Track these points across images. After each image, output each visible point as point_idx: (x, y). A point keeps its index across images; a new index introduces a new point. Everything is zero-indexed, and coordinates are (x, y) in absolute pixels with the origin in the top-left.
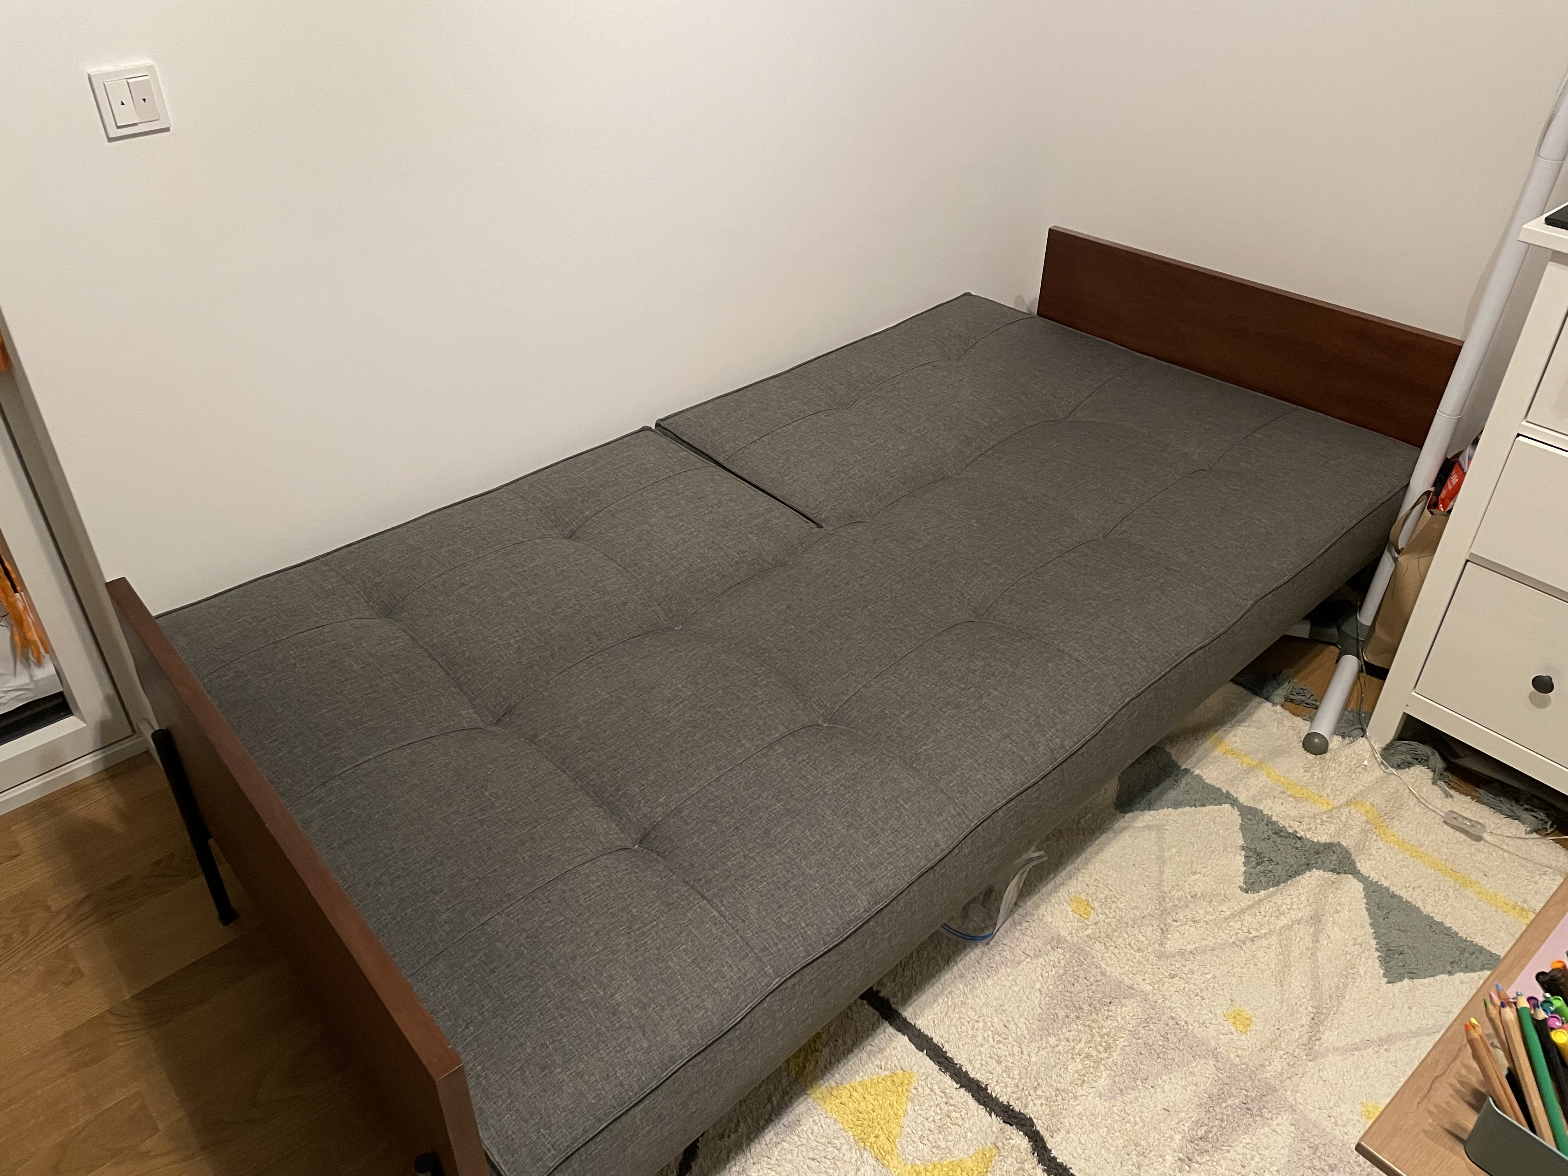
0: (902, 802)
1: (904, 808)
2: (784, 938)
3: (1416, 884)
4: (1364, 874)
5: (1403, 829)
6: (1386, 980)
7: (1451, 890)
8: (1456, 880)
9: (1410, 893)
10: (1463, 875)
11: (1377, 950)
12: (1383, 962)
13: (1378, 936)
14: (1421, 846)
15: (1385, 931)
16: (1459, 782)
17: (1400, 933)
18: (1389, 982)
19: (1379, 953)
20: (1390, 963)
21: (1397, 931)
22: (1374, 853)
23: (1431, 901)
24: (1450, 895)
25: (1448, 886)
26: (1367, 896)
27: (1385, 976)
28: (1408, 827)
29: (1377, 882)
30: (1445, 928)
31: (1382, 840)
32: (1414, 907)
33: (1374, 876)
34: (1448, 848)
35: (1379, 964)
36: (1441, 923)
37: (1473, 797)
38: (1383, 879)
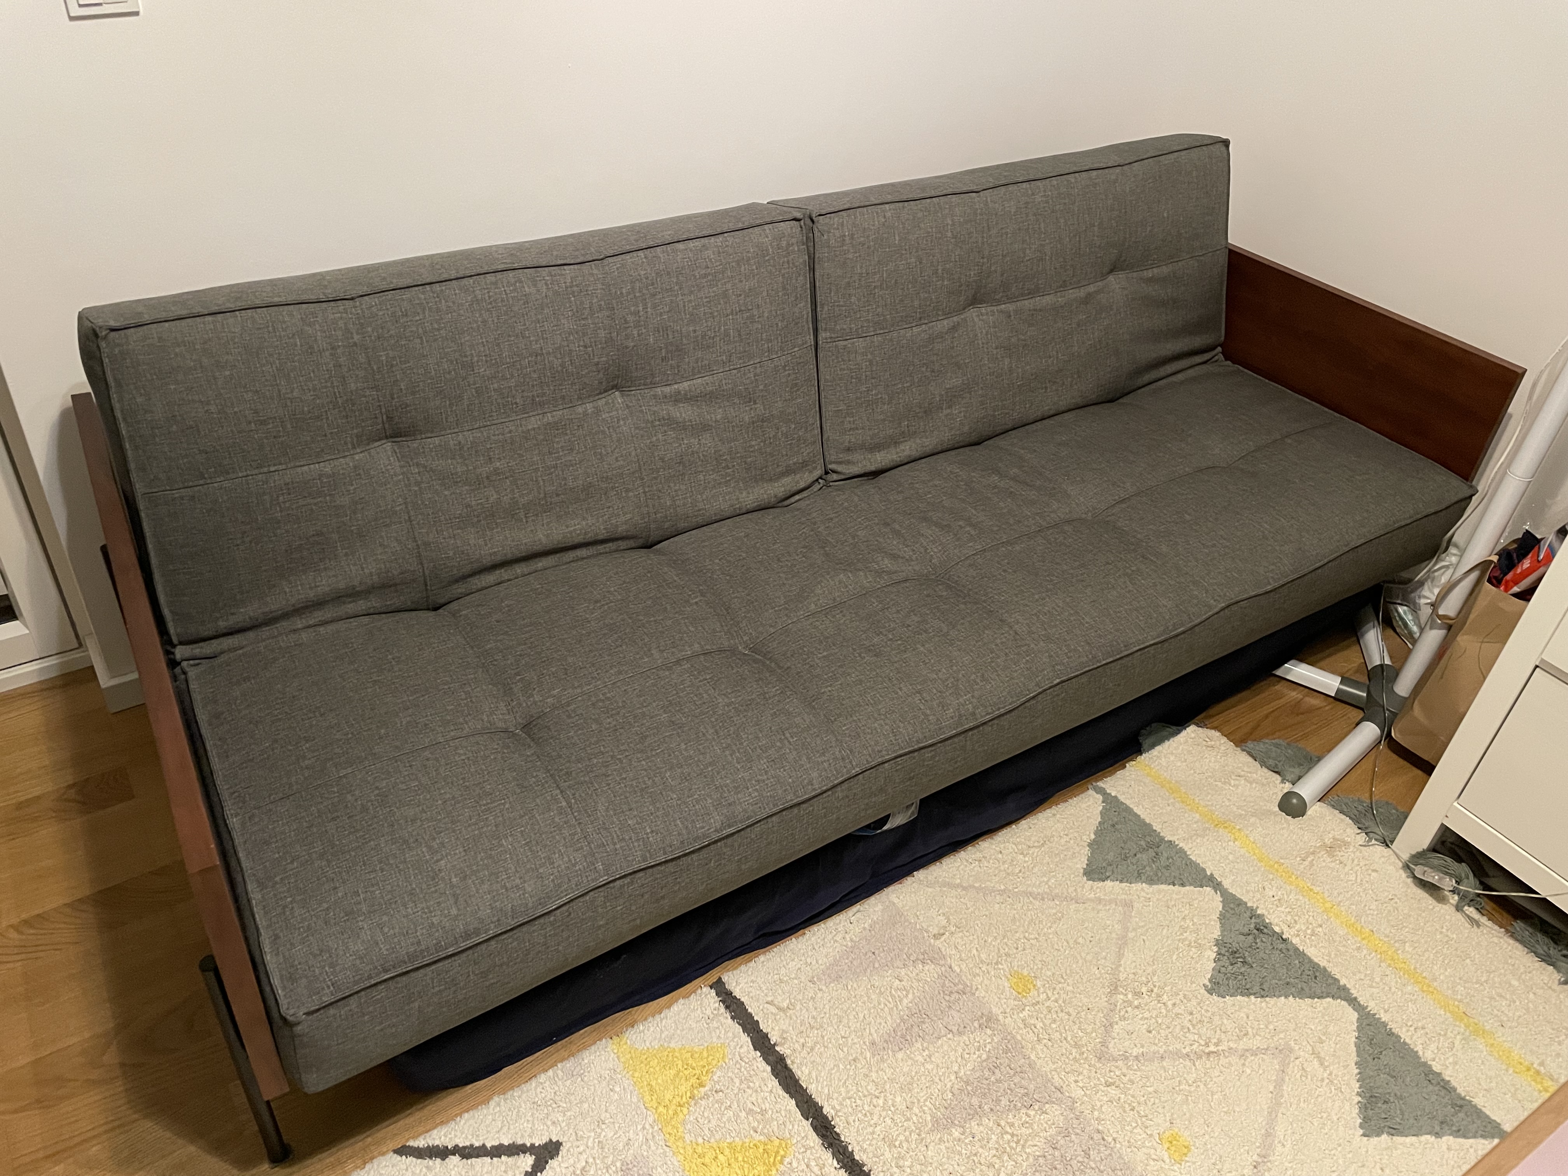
0: (788, 735)
1: (789, 742)
2: (623, 839)
3: (1420, 1024)
4: (1362, 1003)
5: (1417, 957)
6: (1361, 1132)
7: (1458, 1037)
8: (1467, 1026)
9: (1410, 1033)
10: (1476, 1021)
11: (1358, 1094)
12: (1363, 1110)
13: (1362, 1078)
14: (1435, 980)
15: (1371, 1073)
16: (1494, 909)
17: (1389, 1078)
18: (1364, 1135)
19: (1360, 1099)
20: (1370, 1113)
21: (1385, 1076)
22: (1378, 979)
23: (1433, 1047)
24: (1457, 1043)
25: (1456, 1032)
26: (1360, 1029)
27: (1361, 1126)
28: (1423, 956)
29: (1375, 1014)
30: (1443, 1080)
31: (1389, 966)
32: (1412, 1050)
33: (1372, 1006)
34: (1465, 988)
35: (1357, 1111)
36: (1439, 1074)
37: (1507, 931)
38: (1382, 1011)
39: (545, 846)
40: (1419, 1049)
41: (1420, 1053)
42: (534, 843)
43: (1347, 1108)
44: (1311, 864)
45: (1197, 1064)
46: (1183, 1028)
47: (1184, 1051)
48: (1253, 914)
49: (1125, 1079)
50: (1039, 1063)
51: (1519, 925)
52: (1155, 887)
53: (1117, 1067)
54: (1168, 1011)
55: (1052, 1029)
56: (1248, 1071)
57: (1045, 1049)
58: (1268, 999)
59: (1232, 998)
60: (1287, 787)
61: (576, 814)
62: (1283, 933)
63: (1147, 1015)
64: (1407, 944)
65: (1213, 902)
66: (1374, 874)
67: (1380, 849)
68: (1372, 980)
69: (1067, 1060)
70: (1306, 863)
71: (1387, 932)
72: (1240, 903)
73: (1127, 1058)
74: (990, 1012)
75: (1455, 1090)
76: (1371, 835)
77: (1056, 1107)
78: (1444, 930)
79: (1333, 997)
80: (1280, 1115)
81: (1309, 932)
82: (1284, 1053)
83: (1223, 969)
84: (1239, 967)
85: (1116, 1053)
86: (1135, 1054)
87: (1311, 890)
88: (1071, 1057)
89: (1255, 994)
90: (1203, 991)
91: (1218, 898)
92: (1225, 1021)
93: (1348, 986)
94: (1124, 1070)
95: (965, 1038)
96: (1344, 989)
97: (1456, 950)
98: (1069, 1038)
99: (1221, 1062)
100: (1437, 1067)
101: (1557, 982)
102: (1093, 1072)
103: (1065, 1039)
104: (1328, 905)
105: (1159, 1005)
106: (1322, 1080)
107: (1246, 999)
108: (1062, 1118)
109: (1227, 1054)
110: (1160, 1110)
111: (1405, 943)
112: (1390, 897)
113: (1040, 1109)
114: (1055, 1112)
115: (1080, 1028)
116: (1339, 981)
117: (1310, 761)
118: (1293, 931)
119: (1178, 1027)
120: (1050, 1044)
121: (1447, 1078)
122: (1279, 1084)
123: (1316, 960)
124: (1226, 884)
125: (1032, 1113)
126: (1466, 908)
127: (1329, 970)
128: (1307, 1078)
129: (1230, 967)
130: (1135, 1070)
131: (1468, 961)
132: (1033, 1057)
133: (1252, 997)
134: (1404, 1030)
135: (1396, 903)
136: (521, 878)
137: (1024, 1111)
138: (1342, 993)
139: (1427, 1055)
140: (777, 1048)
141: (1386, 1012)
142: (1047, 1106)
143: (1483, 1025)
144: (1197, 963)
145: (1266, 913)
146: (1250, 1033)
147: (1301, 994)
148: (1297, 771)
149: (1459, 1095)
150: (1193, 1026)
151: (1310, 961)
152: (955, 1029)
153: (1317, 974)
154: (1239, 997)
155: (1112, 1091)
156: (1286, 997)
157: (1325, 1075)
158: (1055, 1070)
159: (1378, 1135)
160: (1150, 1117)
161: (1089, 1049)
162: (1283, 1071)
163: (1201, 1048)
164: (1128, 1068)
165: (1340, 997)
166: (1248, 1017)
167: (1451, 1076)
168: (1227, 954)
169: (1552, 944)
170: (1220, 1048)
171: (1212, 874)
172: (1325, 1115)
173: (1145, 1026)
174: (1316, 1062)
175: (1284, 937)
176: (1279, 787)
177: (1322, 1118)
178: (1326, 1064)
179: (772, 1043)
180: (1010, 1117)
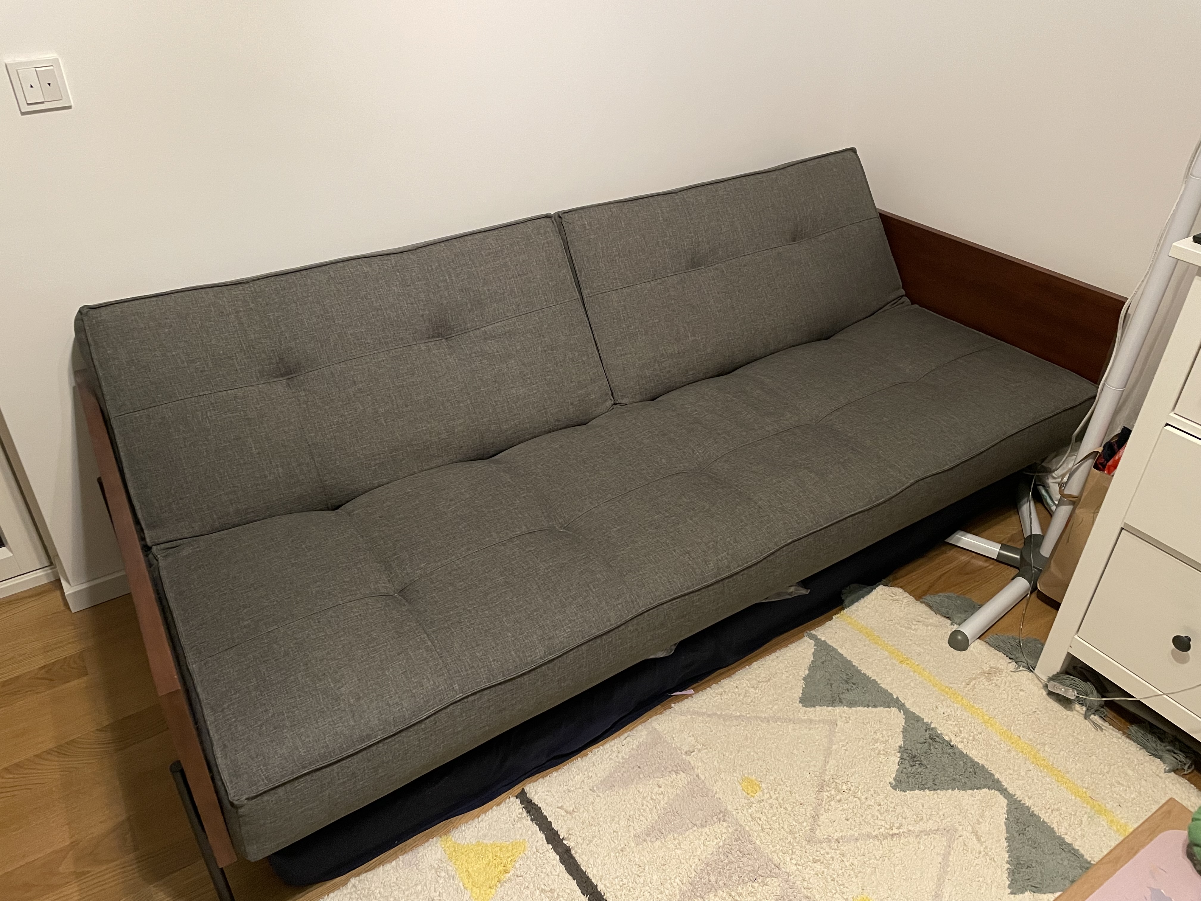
0: (592, 587)
2: (473, 667)
3: (1056, 807)
4: (1011, 792)
5: (1054, 755)
6: (1009, 891)
7: (1085, 816)
8: (1093, 807)
9: (1047, 814)
10: (1100, 803)
11: (1008, 862)
12: (1011, 874)
13: (1011, 850)
14: (1068, 772)
15: (1018, 846)
16: (1114, 717)
17: (1031, 848)
18: (1011, 893)
19: (1009, 866)
20: (1017, 876)
21: (1028, 847)
22: (1023, 774)
23: (1066, 824)
24: (1084, 819)
25: (1083, 812)
26: (1008, 812)
27: (1009, 887)
28: (1059, 754)
29: (1021, 801)
30: (1073, 849)
31: (1033, 763)
32: (1050, 827)
33: (1019, 795)
34: (1091, 777)
35: (1007, 875)
36: (1070, 845)
37: (1124, 733)
38: (1026, 798)
39: (416, 674)
40: (1055, 826)
41: (1056, 829)
42: (408, 672)
43: (999, 874)
44: (974, 687)
45: (883, 843)
46: (873, 816)
47: (874, 834)
48: (928, 728)
49: (828, 857)
50: (762, 846)
51: (1133, 729)
52: (854, 709)
53: (822, 848)
54: (862, 804)
55: (773, 821)
56: (922, 848)
57: (767, 836)
58: (939, 791)
59: (911, 792)
60: (955, 627)
61: (438, 650)
62: (951, 741)
63: (846, 807)
64: (1047, 746)
65: (897, 719)
66: (1021, 693)
67: (1027, 673)
68: (1019, 774)
69: (784, 844)
70: (970, 686)
71: (1031, 737)
72: (918, 719)
73: (830, 841)
74: (726, 809)
75: (1082, 856)
76: (1020, 663)
77: (775, 880)
78: (1075, 734)
79: (989, 788)
80: (947, 880)
81: (971, 738)
82: (950, 833)
83: (905, 770)
84: (917, 768)
85: (821, 838)
86: (836, 838)
87: (973, 707)
88: (787, 841)
89: (928, 788)
90: (889, 787)
91: (902, 715)
92: (906, 810)
93: (1000, 779)
94: (827, 850)
95: (707, 829)
96: (998, 781)
97: (1085, 749)
98: (786, 827)
99: (902, 841)
100: (1068, 839)
101: (1163, 771)
102: (804, 851)
103: (783, 828)
104: (986, 717)
105: (855, 799)
106: (980, 853)
107: (922, 792)
108: (779, 888)
109: (906, 835)
110: (854, 879)
111: (1045, 745)
112: (1034, 710)
113: (762, 882)
114: (774, 885)
115: (794, 819)
116: (994, 776)
117: (973, 608)
118: (958, 739)
119: (870, 816)
120: (771, 832)
121: (1077, 848)
122: (946, 857)
123: (976, 760)
124: (908, 705)
125: (756, 885)
126: (1092, 716)
127: (986, 767)
128: (967, 851)
129: (910, 768)
130: (835, 849)
131: (1094, 757)
132: (758, 843)
133: (927, 790)
134: (1043, 812)
135: (1038, 714)
136: (399, 697)
137: (750, 883)
138: (996, 785)
139: (1061, 830)
140: (565, 842)
141: (1029, 798)
142: (768, 879)
143: (1105, 806)
144: (884, 766)
145: (937, 726)
146: (925, 818)
147: (964, 787)
148: (963, 616)
149: (1086, 860)
150: (881, 814)
151: (972, 760)
152: (698, 823)
153: (977, 770)
154: (917, 791)
155: (818, 866)
156: (952, 790)
157: (982, 849)
158: (774, 852)
159: (1022, 893)
160: (846, 885)
161: (801, 834)
162: (950, 847)
163: (886, 831)
164: (831, 848)
165: (994, 788)
166: (923, 806)
167: (1080, 846)
168: (908, 758)
169: (1159, 742)
170: (901, 831)
171: (897, 698)
172: (981, 879)
173: (844, 816)
174: (974, 839)
175: (952, 744)
176: (949, 628)
177: (979, 881)
178: (983, 840)
179: (561, 838)
180: (740, 889)
